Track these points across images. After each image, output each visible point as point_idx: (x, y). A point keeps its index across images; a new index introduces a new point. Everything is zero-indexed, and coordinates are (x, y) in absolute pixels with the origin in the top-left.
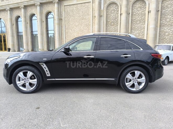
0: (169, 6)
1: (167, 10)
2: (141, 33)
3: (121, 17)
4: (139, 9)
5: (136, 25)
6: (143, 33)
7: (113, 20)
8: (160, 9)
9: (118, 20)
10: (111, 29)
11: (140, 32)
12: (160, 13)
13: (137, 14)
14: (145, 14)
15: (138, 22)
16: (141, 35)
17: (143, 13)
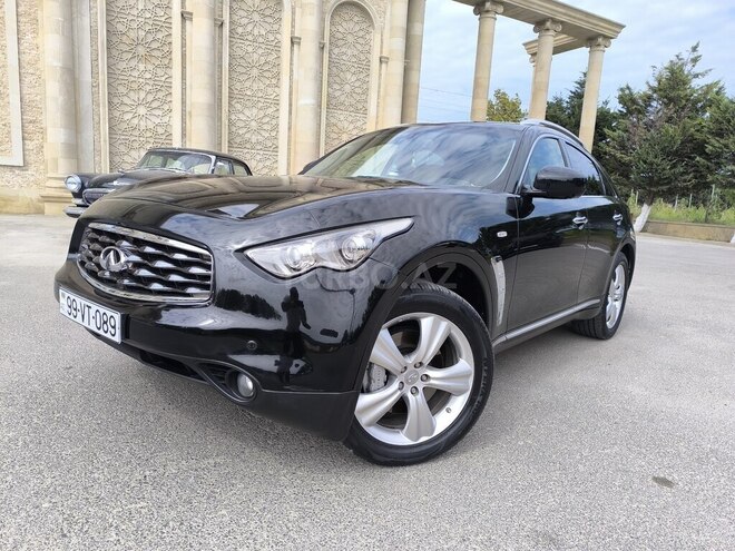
0: (350, 39)
1: (344, 50)
2: (268, 119)
3: (183, 27)
4: (256, 17)
5: (248, 84)
6: (274, 122)
7: (142, 33)
8: (327, 41)
9: (169, 40)
10: (135, 74)
11: (262, 114)
12: (326, 55)
13: (250, 38)
14: (278, 47)
15: (255, 72)
16: (265, 127)
17: (271, 37)
